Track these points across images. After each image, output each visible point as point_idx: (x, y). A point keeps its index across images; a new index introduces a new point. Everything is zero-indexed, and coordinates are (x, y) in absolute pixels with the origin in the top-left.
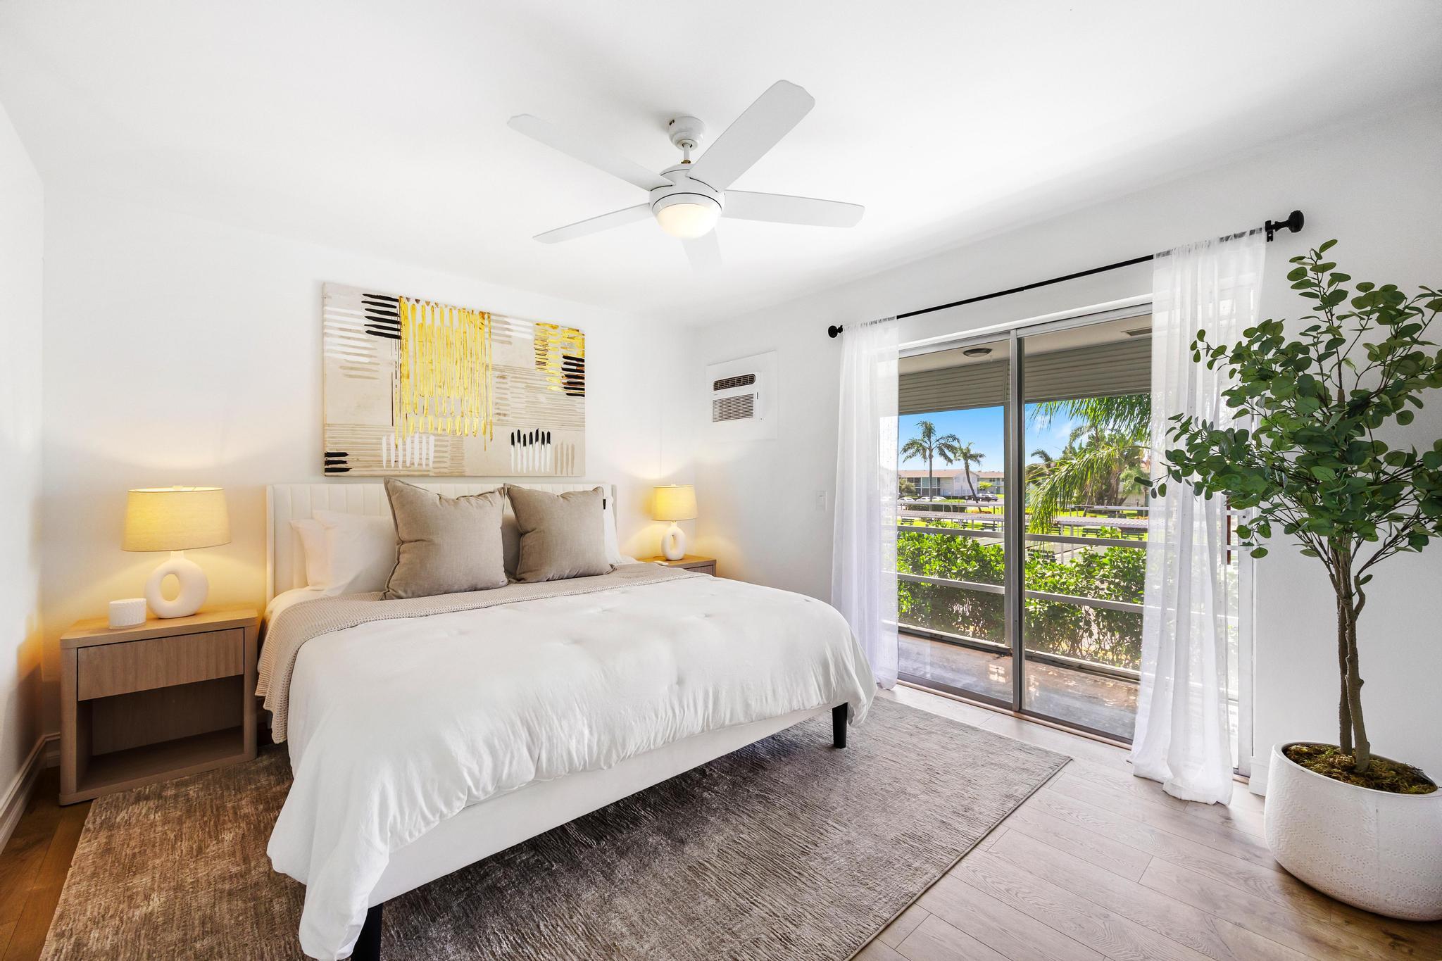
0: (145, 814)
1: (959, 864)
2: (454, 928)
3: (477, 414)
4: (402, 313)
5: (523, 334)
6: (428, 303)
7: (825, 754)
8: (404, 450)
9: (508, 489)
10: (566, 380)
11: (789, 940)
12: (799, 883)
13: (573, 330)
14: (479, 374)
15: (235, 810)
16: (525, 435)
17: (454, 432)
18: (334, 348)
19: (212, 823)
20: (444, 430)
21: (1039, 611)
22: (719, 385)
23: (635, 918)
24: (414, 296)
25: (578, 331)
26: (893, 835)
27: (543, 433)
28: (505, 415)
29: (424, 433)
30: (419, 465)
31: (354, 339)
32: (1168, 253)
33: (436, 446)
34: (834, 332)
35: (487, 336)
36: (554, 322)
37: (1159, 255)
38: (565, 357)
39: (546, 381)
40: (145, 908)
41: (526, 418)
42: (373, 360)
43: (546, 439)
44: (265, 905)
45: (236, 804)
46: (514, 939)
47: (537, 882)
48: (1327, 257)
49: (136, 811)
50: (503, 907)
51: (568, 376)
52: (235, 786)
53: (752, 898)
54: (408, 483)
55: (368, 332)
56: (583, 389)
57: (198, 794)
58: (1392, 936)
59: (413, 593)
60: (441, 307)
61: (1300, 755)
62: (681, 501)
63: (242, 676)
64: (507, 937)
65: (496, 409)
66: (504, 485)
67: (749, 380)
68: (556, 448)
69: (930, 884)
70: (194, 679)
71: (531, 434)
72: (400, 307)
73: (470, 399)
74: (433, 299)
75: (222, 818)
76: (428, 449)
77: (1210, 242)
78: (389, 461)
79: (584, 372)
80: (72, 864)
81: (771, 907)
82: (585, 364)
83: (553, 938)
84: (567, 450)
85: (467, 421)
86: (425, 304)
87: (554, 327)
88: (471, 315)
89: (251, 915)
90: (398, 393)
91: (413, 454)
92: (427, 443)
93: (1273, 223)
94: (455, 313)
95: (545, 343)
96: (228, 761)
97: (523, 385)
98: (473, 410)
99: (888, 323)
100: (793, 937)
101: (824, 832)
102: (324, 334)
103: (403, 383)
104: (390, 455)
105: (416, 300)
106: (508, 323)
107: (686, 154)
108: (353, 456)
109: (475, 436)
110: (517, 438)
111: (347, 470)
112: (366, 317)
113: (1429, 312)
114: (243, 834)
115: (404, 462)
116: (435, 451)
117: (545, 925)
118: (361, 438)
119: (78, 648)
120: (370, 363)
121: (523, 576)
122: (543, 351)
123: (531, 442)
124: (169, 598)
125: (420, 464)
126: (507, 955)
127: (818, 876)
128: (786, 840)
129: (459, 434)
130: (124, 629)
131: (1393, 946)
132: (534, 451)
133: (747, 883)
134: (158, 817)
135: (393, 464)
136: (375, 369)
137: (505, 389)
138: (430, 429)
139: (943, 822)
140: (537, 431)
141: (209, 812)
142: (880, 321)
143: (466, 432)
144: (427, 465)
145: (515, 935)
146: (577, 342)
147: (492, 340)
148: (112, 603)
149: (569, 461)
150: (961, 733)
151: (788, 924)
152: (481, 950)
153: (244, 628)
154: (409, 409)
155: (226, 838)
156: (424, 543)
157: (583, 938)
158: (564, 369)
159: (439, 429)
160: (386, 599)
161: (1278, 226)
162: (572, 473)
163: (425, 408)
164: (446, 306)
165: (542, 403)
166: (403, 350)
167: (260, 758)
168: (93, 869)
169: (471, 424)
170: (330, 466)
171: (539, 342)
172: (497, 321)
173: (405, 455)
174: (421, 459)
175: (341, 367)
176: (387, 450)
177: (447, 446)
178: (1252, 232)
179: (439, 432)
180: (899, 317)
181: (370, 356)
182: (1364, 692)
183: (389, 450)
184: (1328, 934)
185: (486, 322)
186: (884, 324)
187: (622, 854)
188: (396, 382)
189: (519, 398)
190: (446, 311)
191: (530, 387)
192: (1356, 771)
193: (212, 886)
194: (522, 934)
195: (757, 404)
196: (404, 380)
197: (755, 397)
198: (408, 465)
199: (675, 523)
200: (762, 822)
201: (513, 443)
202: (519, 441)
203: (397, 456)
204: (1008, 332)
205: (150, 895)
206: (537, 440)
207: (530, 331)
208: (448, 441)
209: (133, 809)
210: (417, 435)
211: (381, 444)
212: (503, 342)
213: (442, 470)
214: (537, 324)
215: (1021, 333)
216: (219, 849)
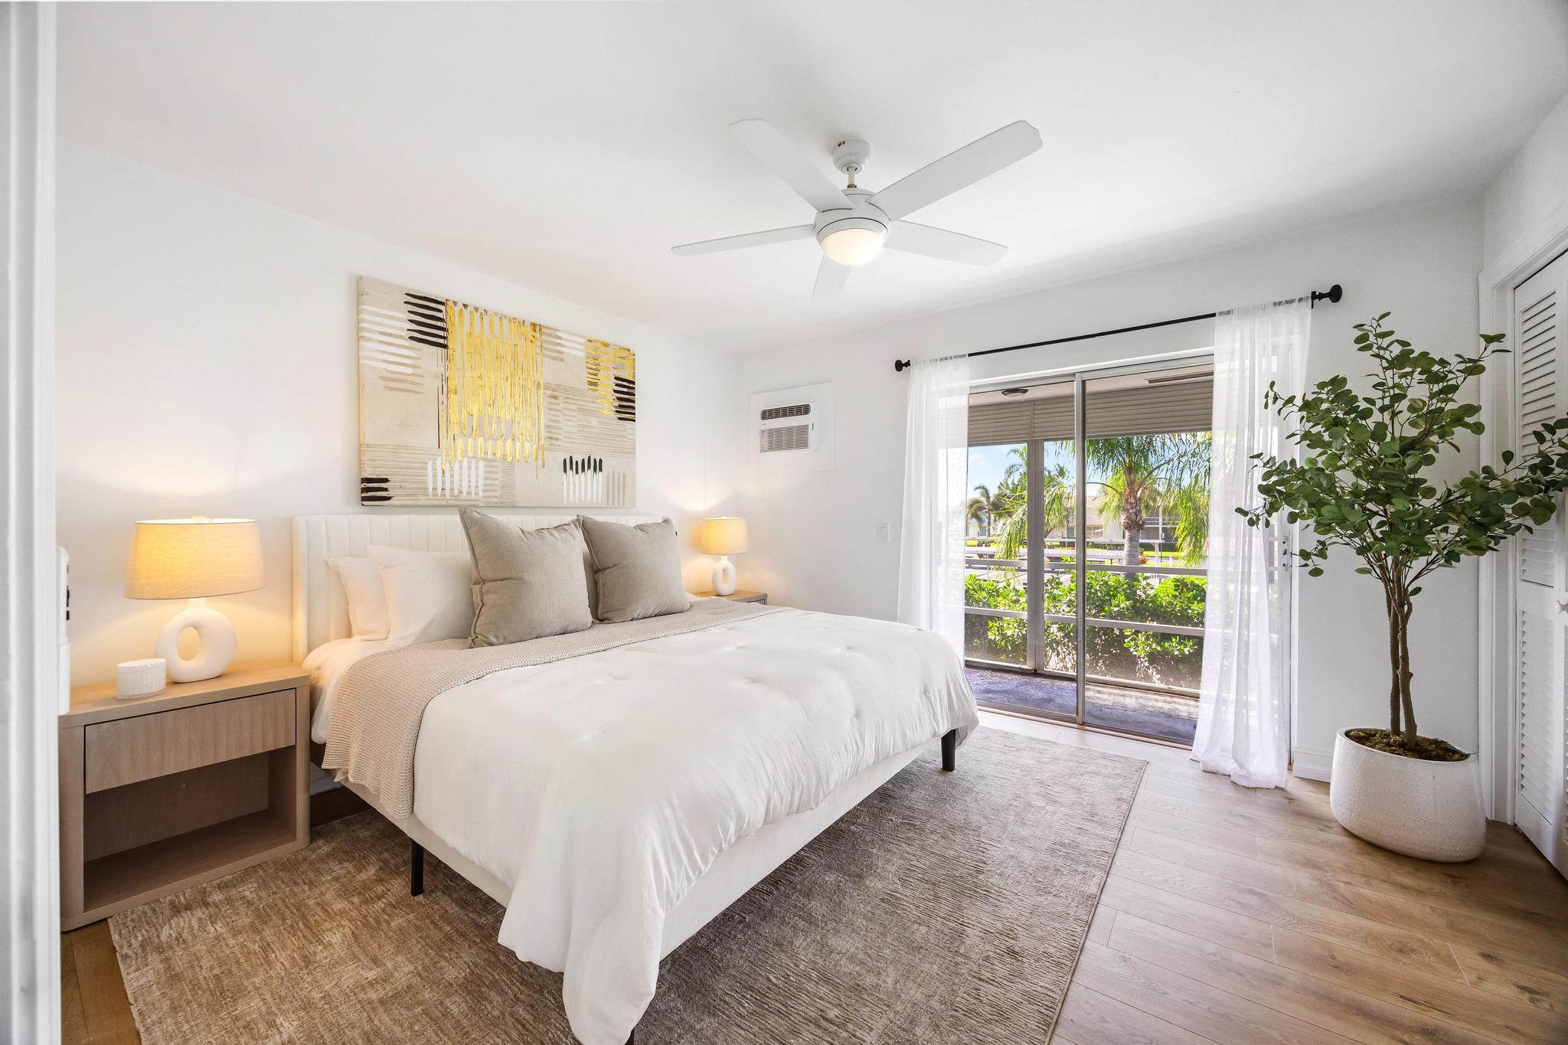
0: (200, 927)
1: (1113, 864)
2: (679, 997)
3: (528, 438)
4: (448, 318)
5: (576, 351)
6: (476, 309)
7: (942, 778)
8: (452, 476)
9: (583, 521)
10: (617, 403)
11: (1014, 952)
12: (991, 900)
13: (624, 349)
14: (531, 393)
15: (324, 906)
16: (577, 462)
17: (505, 456)
18: (371, 354)
19: (301, 925)
20: (494, 454)
21: (1018, 635)
22: (767, 415)
23: (861, 956)
24: (461, 300)
25: (629, 350)
26: (1046, 845)
27: (595, 460)
28: (557, 439)
29: (474, 457)
30: (467, 493)
31: (396, 345)
32: (1229, 312)
33: (485, 472)
34: (899, 366)
35: (538, 350)
36: (606, 341)
37: (1221, 313)
38: (616, 378)
39: (597, 403)
40: (278, 1037)
41: (576, 443)
42: (417, 371)
43: (598, 466)
44: (437, 1008)
45: (319, 899)
46: (751, 996)
47: (739, 936)
48: (1386, 325)
49: (182, 924)
50: (718, 966)
51: (619, 399)
52: (303, 880)
53: (959, 920)
54: (483, 513)
55: (412, 338)
56: (634, 414)
57: (258, 895)
58: (1453, 877)
59: (504, 639)
60: (491, 315)
61: (1363, 737)
62: (733, 533)
63: (294, 747)
64: (744, 996)
65: (548, 432)
66: (578, 516)
67: (804, 410)
68: (608, 475)
69: (1102, 884)
70: (235, 755)
71: (583, 460)
72: (446, 312)
73: (522, 420)
74: (482, 305)
75: (311, 919)
76: (477, 475)
77: (1265, 306)
78: (435, 489)
79: (634, 395)
80: (131, 1000)
81: (981, 926)
82: (636, 386)
83: (792, 989)
84: (619, 477)
85: (518, 445)
86: (473, 310)
87: (606, 345)
88: (522, 327)
89: (428, 1023)
90: (445, 411)
91: (461, 481)
92: (477, 468)
93: (1317, 294)
94: (505, 322)
95: (597, 362)
96: (283, 851)
97: (575, 407)
98: (524, 433)
99: (959, 360)
100: (1017, 949)
101: (984, 850)
102: (359, 338)
103: (451, 400)
104: (436, 483)
105: (464, 305)
106: (559, 338)
107: (851, 178)
108: (394, 482)
109: (527, 462)
110: (569, 465)
111: (388, 498)
112: (409, 320)
113: (1462, 376)
114: (353, 933)
115: (452, 490)
116: (485, 478)
117: (775, 977)
118: (404, 462)
119: (85, 726)
120: (413, 375)
121: (607, 615)
122: (595, 371)
123: (583, 470)
124: (187, 657)
125: (469, 493)
126: (755, 1013)
127: (1004, 891)
128: (955, 862)
129: (509, 459)
130: (143, 699)
131: (1454, 883)
132: (586, 479)
133: (944, 908)
134: (220, 927)
135: (439, 491)
136: (419, 382)
137: (557, 410)
138: (479, 453)
139: (1081, 829)
140: (589, 457)
141: (288, 914)
142: (951, 358)
143: (517, 457)
144: (476, 494)
145: (750, 992)
146: (628, 362)
147: (544, 355)
148: (120, 665)
149: (620, 491)
150: (1045, 747)
151: (1007, 939)
152: (724, 1013)
153: (295, 688)
154: (457, 431)
155: (334, 941)
156: (514, 582)
157: (822, 983)
158: (615, 391)
159: (489, 453)
160: (475, 647)
161: (1321, 296)
162: (624, 505)
163: (474, 428)
164: (496, 314)
165: (594, 427)
166: (450, 361)
167: (315, 844)
168: (169, 1002)
169: (523, 447)
170: (369, 494)
171: (591, 361)
172: (549, 335)
173: (452, 483)
174: (470, 487)
175: (381, 378)
176: (433, 476)
177: (497, 473)
178: (1300, 300)
179: (490, 456)
180: (970, 355)
181: (415, 367)
182: (1412, 683)
183: (435, 476)
184: (1408, 881)
185: (537, 335)
186: (954, 360)
187: (808, 895)
188: (443, 398)
189: (570, 421)
190: (497, 319)
191: (582, 409)
192: (1407, 748)
193: (352, 998)
194: (757, 990)
195: (812, 436)
196: (452, 397)
197: (810, 427)
198: (456, 493)
199: (726, 557)
200: (923, 848)
201: (565, 471)
202: (571, 468)
203: (444, 483)
204: (1073, 375)
205: (274, 1021)
206: (589, 468)
207: (581, 347)
208: (498, 467)
209: (178, 924)
210: (465, 460)
211: (426, 469)
212: (555, 358)
213: (492, 500)
214: (590, 341)
215: (1085, 376)
216: (332, 954)
